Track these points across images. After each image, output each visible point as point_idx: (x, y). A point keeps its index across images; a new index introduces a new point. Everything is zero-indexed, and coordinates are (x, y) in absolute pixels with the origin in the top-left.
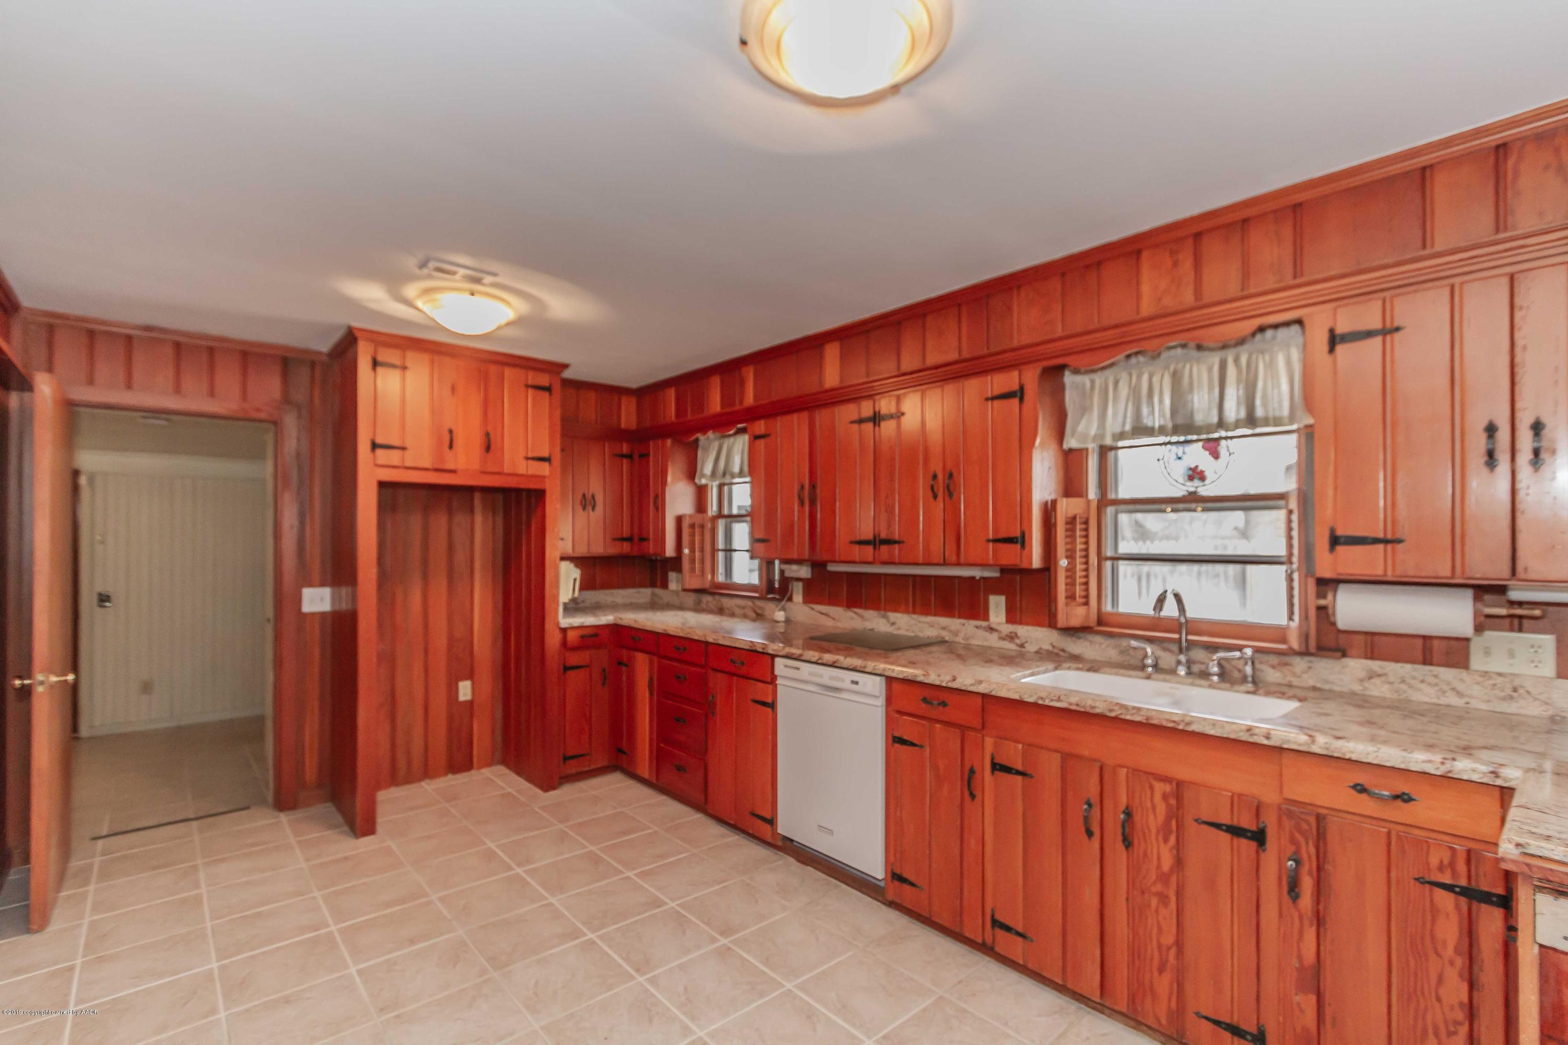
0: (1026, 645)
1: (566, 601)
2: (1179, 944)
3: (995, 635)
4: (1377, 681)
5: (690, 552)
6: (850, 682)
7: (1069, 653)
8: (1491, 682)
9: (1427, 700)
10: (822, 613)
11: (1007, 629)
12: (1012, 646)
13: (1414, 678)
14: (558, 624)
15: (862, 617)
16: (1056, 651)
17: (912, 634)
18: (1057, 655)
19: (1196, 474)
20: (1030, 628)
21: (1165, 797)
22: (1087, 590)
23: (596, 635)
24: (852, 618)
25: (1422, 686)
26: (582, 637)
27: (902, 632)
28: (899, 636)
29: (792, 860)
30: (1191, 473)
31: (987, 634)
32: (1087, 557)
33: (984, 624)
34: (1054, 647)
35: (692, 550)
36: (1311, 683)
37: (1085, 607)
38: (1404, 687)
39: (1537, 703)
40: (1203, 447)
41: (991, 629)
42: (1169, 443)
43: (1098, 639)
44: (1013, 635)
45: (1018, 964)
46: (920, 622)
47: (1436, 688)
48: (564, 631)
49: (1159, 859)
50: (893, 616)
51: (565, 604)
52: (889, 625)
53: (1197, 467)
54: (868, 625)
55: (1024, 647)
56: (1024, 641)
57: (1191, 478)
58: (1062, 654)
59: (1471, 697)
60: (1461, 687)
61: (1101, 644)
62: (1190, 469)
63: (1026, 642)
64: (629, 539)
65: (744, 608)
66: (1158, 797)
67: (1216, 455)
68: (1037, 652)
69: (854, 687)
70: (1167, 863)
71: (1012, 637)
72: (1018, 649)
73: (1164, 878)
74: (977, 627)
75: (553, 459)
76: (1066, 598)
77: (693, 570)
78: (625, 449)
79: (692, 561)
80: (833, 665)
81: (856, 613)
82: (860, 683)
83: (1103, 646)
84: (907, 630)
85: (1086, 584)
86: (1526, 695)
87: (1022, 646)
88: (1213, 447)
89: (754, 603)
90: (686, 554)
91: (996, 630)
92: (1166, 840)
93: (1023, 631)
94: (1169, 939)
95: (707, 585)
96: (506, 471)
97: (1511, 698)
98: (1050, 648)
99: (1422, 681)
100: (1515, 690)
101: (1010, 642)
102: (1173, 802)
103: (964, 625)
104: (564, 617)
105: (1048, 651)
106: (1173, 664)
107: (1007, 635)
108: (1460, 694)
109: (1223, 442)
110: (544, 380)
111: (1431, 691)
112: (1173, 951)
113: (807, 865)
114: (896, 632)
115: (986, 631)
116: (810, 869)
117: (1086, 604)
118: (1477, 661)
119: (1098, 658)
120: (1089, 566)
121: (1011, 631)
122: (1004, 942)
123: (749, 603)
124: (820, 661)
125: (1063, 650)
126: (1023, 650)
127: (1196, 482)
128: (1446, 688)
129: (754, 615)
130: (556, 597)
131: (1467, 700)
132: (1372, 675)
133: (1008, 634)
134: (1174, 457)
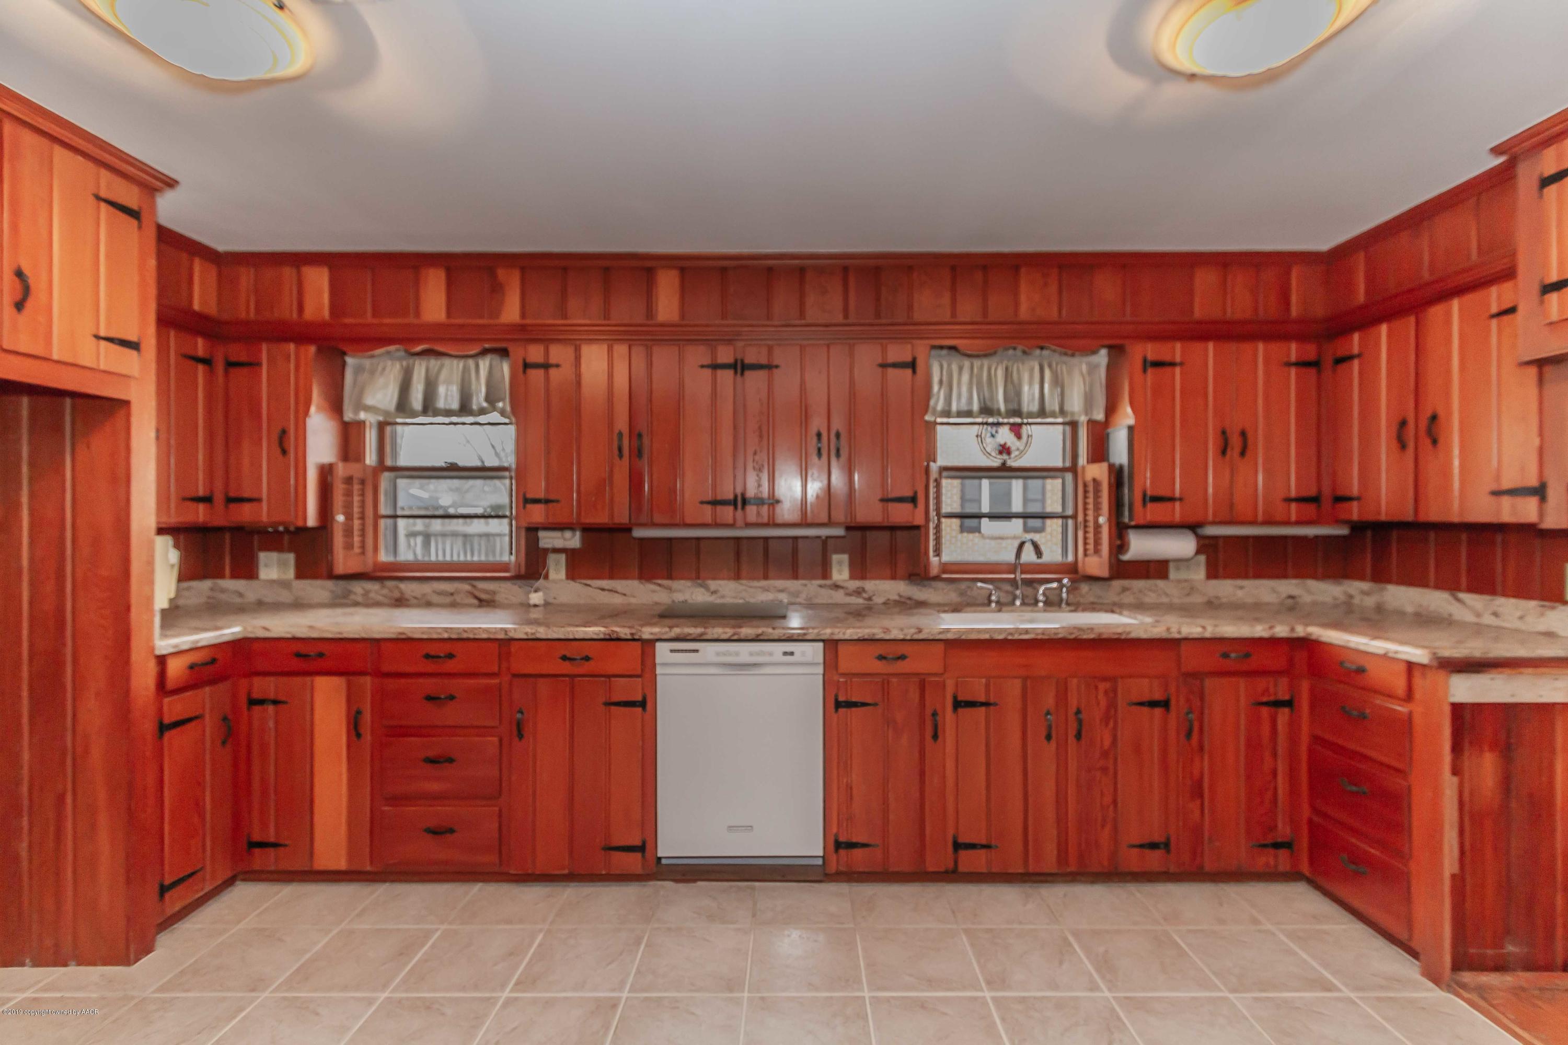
0: (874, 598)
1: (165, 605)
2: (1115, 802)
3: (840, 592)
4: (1128, 593)
5: (347, 518)
6: (781, 654)
7: (915, 600)
8: (1182, 585)
9: (1152, 601)
10: (603, 590)
11: (855, 584)
12: (860, 601)
13: (1146, 588)
14: (153, 649)
15: (669, 589)
16: (903, 600)
17: (741, 601)
18: (904, 603)
19: (1004, 450)
20: (877, 582)
21: (1106, 692)
22: (938, 543)
23: (213, 661)
24: (654, 591)
25: (1150, 593)
26: (192, 667)
27: (729, 600)
28: (723, 605)
29: (669, 884)
30: (1001, 448)
31: (832, 592)
32: (937, 515)
33: (826, 582)
34: (900, 596)
35: (349, 517)
36: (1091, 599)
37: (938, 558)
38: (1141, 595)
39: (1201, 595)
40: (1010, 429)
41: (837, 587)
42: (987, 424)
43: (940, 585)
44: (861, 590)
45: (982, 873)
46: (751, 587)
47: (1158, 593)
48: (162, 660)
49: (1102, 741)
50: (713, 584)
51: (163, 612)
52: (709, 594)
53: (1005, 444)
54: (679, 597)
55: (872, 600)
56: (871, 594)
57: (1001, 453)
58: (908, 602)
59: (1172, 595)
60: (1169, 591)
61: (943, 589)
62: (1001, 445)
63: (874, 595)
64: (207, 500)
65: (452, 594)
66: (1101, 696)
67: (1019, 436)
68: (885, 603)
69: (788, 659)
70: (1107, 743)
71: (859, 592)
72: (866, 602)
73: (1105, 754)
74: (821, 586)
75: (143, 346)
77: (349, 546)
78: (201, 347)
79: (348, 532)
80: (757, 639)
81: (660, 585)
82: (796, 654)
83: (945, 591)
84: (735, 598)
85: (938, 538)
86: (1196, 591)
87: (870, 599)
88: (1016, 429)
89: (474, 586)
90: (338, 522)
91: (842, 588)
92: (1107, 725)
93: (870, 585)
94: (1108, 799)
95: (368, 567)
96: (55, 357)
97: (1190, 594)
98: (897, 598)
99: (1150, 590)
100: (1192, 589)
101: (857, 597)
102: (1112, 695)
103: (805, 585)
104: (164, 636)
105: (895, 601)
107: (854, 591)
108: (1167, 595)
109: (1024, 427)
110: (130, 196)
111: (1153, 595)
112: (1111, 808)
113: (695, 881)
114: (719, 601)
115: (831, 589)
116: (700, 883)
117: (939, 555)
118: (1173, 574)
121: (858, 586)
122: (970, 861)
123: (466, 587)
124: (735, 637)
125: (910, 599)
126: (870, 603)
127: (1005, 457)
128: (1162, 592)
129: (476, 602)
130: (149, 600)
131: (1171, 597)
132: (1125, 590)
133: (856, 590)
134: (989, 435)
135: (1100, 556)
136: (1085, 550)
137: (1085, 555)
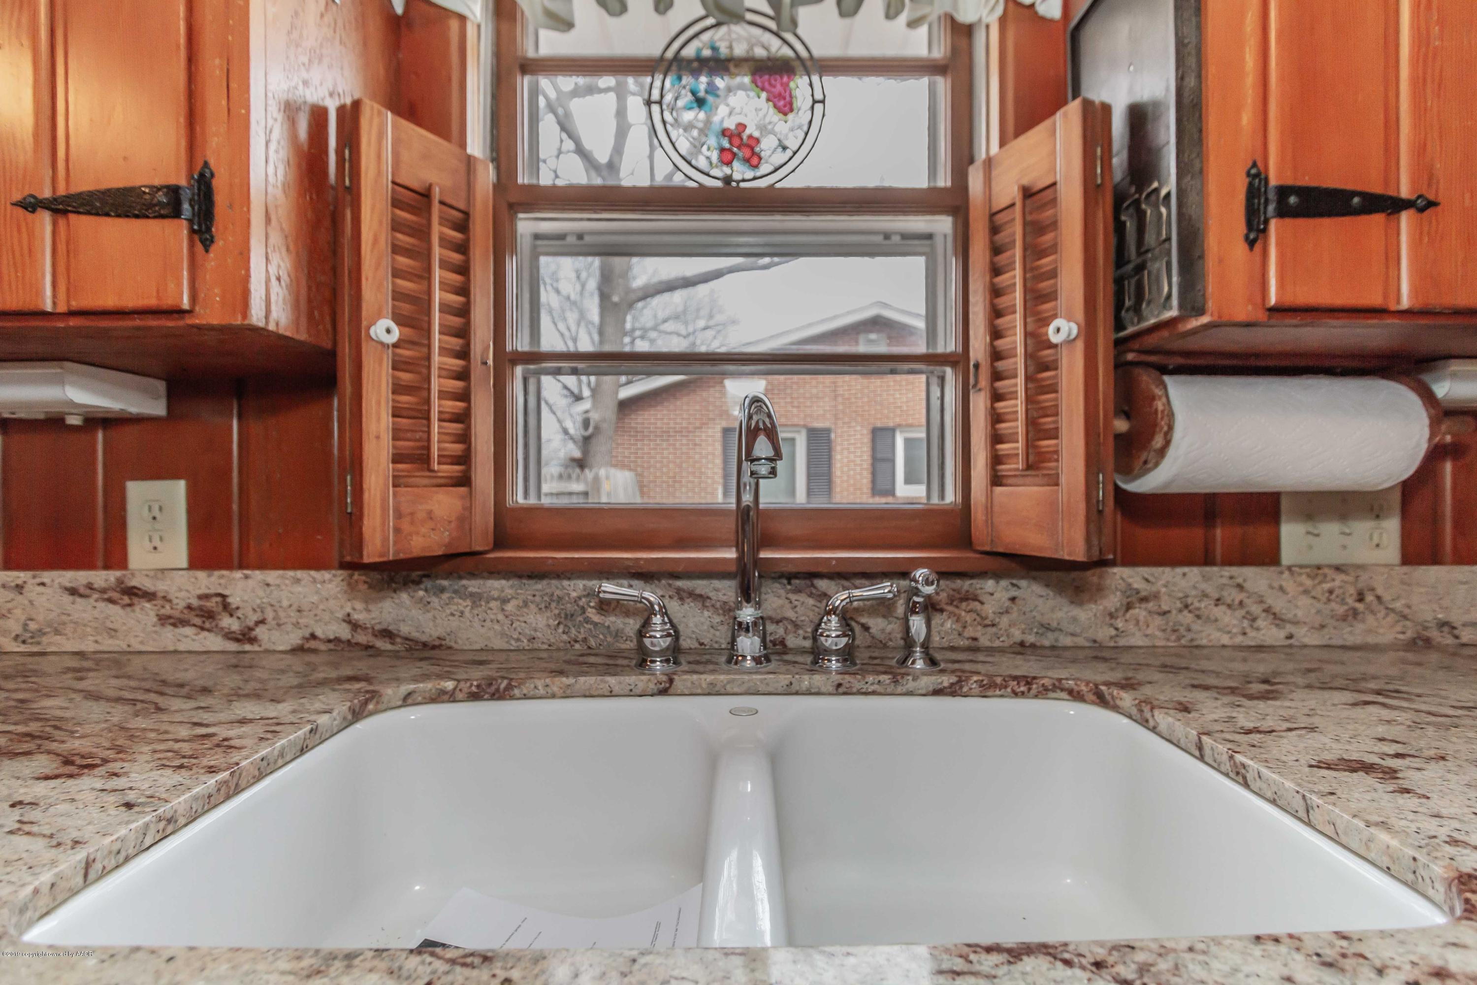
0: (260, 632)
3: (146, 612)
7: (405, 639)
8: (1326, 586)
9: (1225, 640)
11: (193, 586)
12: (214, 642)
13: (1205, 595)
16: (362, 638)
18: (367, 650)
20: (270, 575)
22: (465, 438)
25: (1219, 612)
31: (114, 612)
32: (463, 333)
33: (102, 578)
34: (355, 626)
36: (1017, 635)
37: (463, 490)
38: (1187, 618)
39: (1392, 618)
41: (135, 593)
43: (497, 586)
44: (211, 604)
47: (1241, 613)
55: (253, 640)
56: (251, 619)
58: (383, 644)
59: (1296, 623)
60: (1278, 604)
61: (504, 602)
63: (260, 622)
68: (299, 651)
71: (210, 611)
72: (233, 646)
74: (73, 592)
76: (397, 459)
83: (512, 608)
85: (463, 418)
86: (1375, 605)
87: (246, 636)
91: (149, 596)
93: (253, 587)
97: (1355, 613)
98: (344, 632)
99: (1218, 601)
100: (1361, 598)
101: (199, 628)
103: (19, 588)
105: (334, 643)
106: (722, 636)
107: (194, 609)
108: (1275, 617)
111: (1229, 618)
115: (111, 601)
117: (464, 481)
119: (498, 643)
120: (469, 361)
121: (204, 591)
125: (385, 634)
126: (247, 647)
128: (1256, 609)
131: (1290, 629)
133: (195, 602)
134: (686, 98)
135: (1054, 481)
136: (996, 460)
137: (996, 480)
